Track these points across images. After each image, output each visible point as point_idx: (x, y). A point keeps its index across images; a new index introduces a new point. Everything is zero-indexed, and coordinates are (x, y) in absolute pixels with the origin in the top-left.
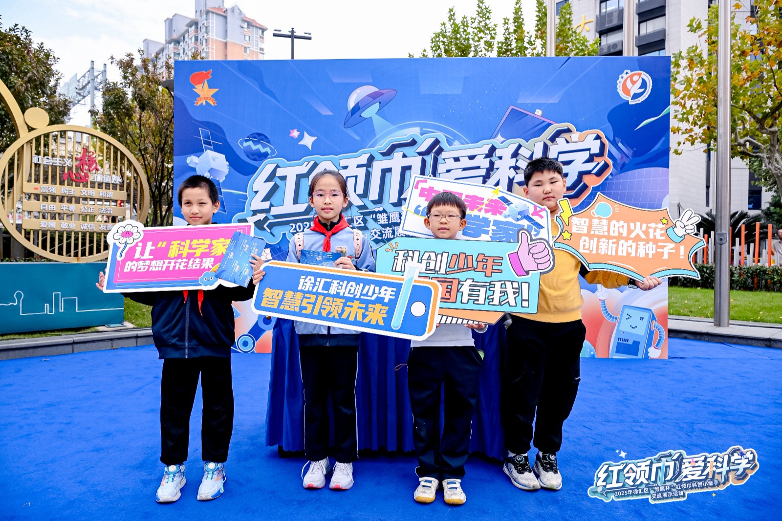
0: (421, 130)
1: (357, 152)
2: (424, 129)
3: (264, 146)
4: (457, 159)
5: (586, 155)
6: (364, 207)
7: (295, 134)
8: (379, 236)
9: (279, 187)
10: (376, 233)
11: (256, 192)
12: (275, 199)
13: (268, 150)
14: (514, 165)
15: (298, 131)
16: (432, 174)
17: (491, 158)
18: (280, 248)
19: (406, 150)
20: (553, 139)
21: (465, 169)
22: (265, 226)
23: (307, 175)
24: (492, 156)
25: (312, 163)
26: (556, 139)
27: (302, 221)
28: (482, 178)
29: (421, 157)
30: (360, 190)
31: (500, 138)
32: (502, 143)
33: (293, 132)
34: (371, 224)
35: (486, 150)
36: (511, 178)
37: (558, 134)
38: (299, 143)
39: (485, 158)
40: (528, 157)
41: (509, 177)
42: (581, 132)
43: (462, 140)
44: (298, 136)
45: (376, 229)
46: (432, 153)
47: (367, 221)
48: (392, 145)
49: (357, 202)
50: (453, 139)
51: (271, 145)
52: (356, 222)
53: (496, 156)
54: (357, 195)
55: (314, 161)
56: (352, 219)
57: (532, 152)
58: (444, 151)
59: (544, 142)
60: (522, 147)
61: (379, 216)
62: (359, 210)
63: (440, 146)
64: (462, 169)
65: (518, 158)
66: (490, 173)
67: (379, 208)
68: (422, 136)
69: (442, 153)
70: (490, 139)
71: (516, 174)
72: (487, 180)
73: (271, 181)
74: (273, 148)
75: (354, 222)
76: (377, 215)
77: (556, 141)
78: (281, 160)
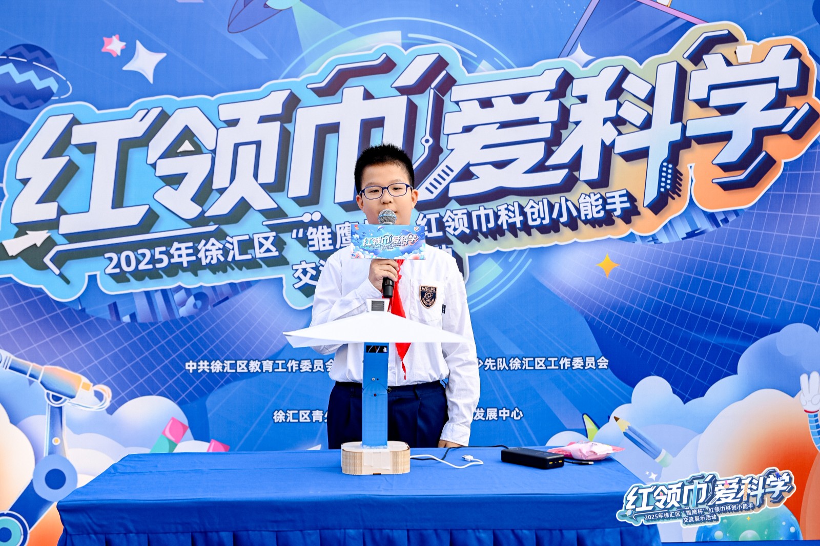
0: (404, 37)
1: (259, 87)
2: (410, 35)
3: (43, 75)
4: (486, 103)
5: (768, 93)
6: (277, 212)
7: (115, 46)
8: (312, 278)
9: (78, 168)
10: (305, 272)
11: (25, 182)
12: (68, 198)
13: (51, 83)
14: (613, 114)
15: (121, 40)
16: (431, 135)
17: (561, 100)
18: (83, 310)
19: (373, 83)
20: (696, 57)
21: (504, 125)
22: (47, 260)
23: (144, 141)
24: (564, 96)
25: (154, 113)
26: (705, 57)
27: (134, 246)
28: (543, 144)
29: (405, 97)
30: (268, 174)
31: (580, 55)
32: (586, 65)
33: (110, 43)
34: (294, 251)
35: (550, 81)
36: (608, 143)
37: (708, 45)
38: (125, 68)
39: (548, 99)
40: (643, 97)
42: (758, 41)
43: (495, 59)
44: (122, 51)
45: (306, 263)
46: (431, 88)
47: (285, 244)
48: (340, 70)
49: (261, 200)
50: (475, 56)
51: (58, 72)
52: (260, 248)
53: (573, 95)
54: (261, 185)
55: (160, 109)
56: (251, 240)
57: (653, 86)
58: (456, 84)
59: (678, 64)
60: (630, 76)
61: (311, 234)
62: (265, 219)
63: (447, 73)
64: (498, 125)
65: (621, 99)
66: (561, 134)
67: (312, 215)
68: (406, 50)
69: (453, 88)
70: (558, 58)
71: (618, 135)
72: (554, 148)
73: (60, 155)
74: (66, 81)
75: (254, 248)
76: (307, 230)
77: (703, 61)
78: (83, 107)
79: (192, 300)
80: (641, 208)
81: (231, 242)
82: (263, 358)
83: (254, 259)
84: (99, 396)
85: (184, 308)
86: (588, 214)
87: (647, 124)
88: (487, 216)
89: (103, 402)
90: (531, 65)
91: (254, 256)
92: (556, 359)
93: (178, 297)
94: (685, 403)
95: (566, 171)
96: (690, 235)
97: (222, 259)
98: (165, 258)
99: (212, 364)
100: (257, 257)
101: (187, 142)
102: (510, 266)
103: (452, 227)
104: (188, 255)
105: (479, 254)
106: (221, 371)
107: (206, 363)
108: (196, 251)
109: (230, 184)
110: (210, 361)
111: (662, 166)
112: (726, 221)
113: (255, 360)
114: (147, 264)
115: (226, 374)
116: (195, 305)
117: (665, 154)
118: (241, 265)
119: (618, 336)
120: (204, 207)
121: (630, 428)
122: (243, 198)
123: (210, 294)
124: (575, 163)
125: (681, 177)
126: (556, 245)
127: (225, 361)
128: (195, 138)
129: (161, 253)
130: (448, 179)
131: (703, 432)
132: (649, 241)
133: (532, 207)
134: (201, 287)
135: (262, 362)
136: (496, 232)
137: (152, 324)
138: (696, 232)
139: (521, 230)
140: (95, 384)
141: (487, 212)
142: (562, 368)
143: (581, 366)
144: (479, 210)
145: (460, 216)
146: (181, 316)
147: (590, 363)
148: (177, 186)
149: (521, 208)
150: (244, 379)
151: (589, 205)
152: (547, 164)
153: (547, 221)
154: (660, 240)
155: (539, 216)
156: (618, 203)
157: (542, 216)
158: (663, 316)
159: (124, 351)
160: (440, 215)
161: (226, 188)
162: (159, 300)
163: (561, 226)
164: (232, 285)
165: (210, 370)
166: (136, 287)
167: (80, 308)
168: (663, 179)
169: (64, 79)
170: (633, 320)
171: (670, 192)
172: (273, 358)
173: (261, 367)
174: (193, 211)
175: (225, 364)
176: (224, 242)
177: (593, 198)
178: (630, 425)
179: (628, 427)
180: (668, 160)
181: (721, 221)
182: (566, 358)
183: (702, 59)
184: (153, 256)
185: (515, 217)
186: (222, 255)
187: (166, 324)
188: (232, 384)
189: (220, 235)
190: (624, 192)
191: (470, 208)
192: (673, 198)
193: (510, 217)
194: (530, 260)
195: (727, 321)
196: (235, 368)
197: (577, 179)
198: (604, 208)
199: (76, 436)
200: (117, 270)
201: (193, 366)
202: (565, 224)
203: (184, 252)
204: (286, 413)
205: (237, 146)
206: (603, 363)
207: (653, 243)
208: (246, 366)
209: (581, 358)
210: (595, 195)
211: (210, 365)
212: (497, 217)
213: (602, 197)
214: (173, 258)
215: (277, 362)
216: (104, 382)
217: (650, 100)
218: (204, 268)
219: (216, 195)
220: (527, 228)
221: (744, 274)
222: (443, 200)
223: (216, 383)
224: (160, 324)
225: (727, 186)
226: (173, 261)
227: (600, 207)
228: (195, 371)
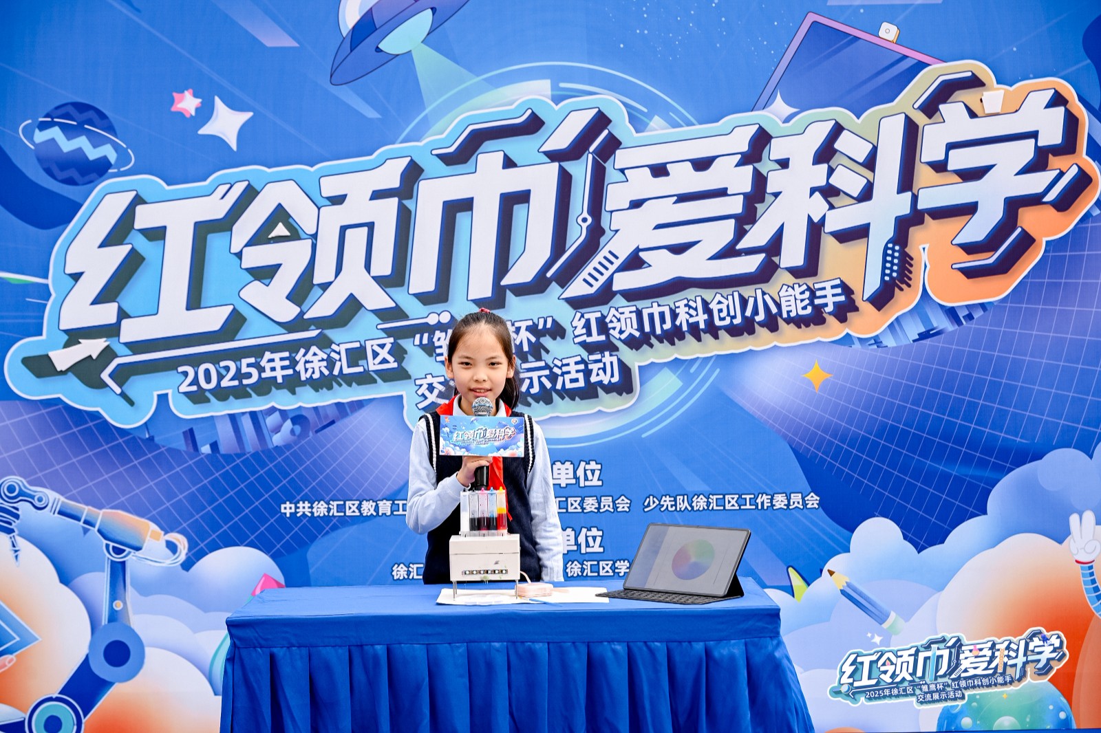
0: (554, 87)
1: (371, 154)
2: (562, 85)
3: (97, 142)
4: (659, 171)
5: (1026, 151)
6: (396, 313)
7: (188, 103)
8: (441, 395)
9: (143, 259)
10: (431, 388)
11: (76, 277)
12: (131, 297)
13: (108, 152)
14: (823, 183)
15: (195, 96)
16: (589, 213)
17: (756, 165)
18: (151, 439)
19: (516, 147)
20: (930, 108)
21: (683, 198)
22: (105, 376)
23: (226, 224)
24: (759, 160)
25: (239, 189)
26: (941, 107)
27: (215, 357)
28: (732, 221)
29: (556, 165)
30: (383, 264)
31: (780, 107)
32: (787, 120)
33: (181, 100)
34: (417, 361)
35: (741, 141)
36: (816, 220)
37: (945, 92)
38: (201, 132)
40: (861, 160)
41: (809, 218)
42: (1011, 86)
43: (671, 114)
44: (197, 110)
45: (433, 377)
46: (589, 153)
47: (406, 352)
48: (473, 131)
49: (376, 298)
50: (646, 110)
51: (117, 137)
52: (374, 358)
53: (771, 158)
54: (374, 278)
55: (246, 183)
56: (362, 349)
57: (874, 146)
58: (621, 147)
59: (907, 117)
60: (845, 132)
61: (439, 339)
62: (381, 322)
63: (610, 132)
64: (675, 198)
65: (833, 163)
66: (756, 208)
67: (439, 315)
68: (557, 105)
69: (618, 152)
70: (752, 111)
71: (829, 210)
72: (747, 227)
73: (121, 243)
74: (126, 149)
75: (366, 358)
76: (434, 335)
77: (939, 112)
78: (148, 182)
79: (288, 424)
80: (859, 303)
81: (338, 351)
82: (379, 497)
83: (366, 372)
84: (172, 547)
85: (279, 434)
86: (791, 311)
87: (867, 194)
88: (662, 315)
89: (177, 555)
90: (717, 121)
91: (367, 369)
92: (752, 496)
93: (271, 421)
94: (919, 552)
95: (763, 256)
96: (923, 336)
97: (326, 372)
98: (254, 371)
99: (314, 505)
100: (370, 369)
101: (280, 225)
102: (691, 378)
103: (618, 330)
104: (283, 368)
105: (652, 363)
106: (326, 514)
107: (307, 504)
108: (294, 363)
109: (336, 277)
110: (312, 503)
111: (886, 248)
112: (969, 317)
113: (369, 501)
114: (232, 379)
115: (332, 518)
116: (292, 432)
117: (890, 233)
118: (350, 380)
119: (831, 466)
120: (303, 307)
121: (848, 585)
122: (351, 294)
123: (311, 417)
124: (774, 246)
125: (912, 262)
126: (751, 350)
127: (331, 502)
128: (291, 220)
129: (249, 365)
130: (612, 268)
131: (943, 589)
132: (870, 345)
133: (720, 302)
134: (300, 407)
135: (378, 502)
136: (673, 336)
137: (239, 456)
138: (931, 333)
139: (705, 331)
140: (166, 533)
141: (661, 309)
142: (760, 507)
143: (785, 505)
144: (652, 307)
145: (627, 315)
146: (275, 445)
147: (796, 501)
148: (269, 280)
149: (705, 304)
150: (355, 524)
151: (792, 299)
152: (738, 247)
153: (738, 321)
154: (885, 343)
155: (728, 314)
156: (829, 296)
157: (732, 313)
158: (890, 439)
159: (203, 490)
160: (602, 314)
161: (331, 283)
162: (247, 425)
163: (757, 326)
164: (338, 405)
165: (312, 513)
166: (218, 409)
167: (147, 436)
168: (888, 265)
169: (125, 146)
170: (852, 445)
171: (897, 281)
172: (392, 498)
173: (377, 509)
174: (289, 312)
175: (330, 506)
176: (328, 351)
177: (798, 290)
178: (848, 581)
179: (846, 583)
180: (893, 241)
181: (963, 317)
182: (764, 495)
183: (938, 110)
184: (239, 369)
185: (697, 315)
186: (325, 367)
187: (256, 455)
188: (339, 531)
189: (323, 342)
190: (838, 282)
191: (640, 304)
192: (901, 289)
193: (691, 316)
194: (718, 370)
195: (973, 445)
196: (344, 510)
197: (777, 267)
198: (812, 303)
199: (143, 598)
200: (194, 388)
201: (291, 508)
202: (761, 324)
203: (278, 364)
204: (408, 567)
205: (343, 229)
206: (813, 500)
207: (875, 347)
208: (357, 508)
209: (784, 495)
210: (800, 286)
211: (311, 507)
212: (674, 315)
213: (809, 289)
214: (264, 371)
215: (396, 502)
216: (178, 529)
217: (870, 163)
218: (303, 384)
219: (319, 291)
220: (713, 330)
221: (994, 386)
222: (605, 294)
223: (320, 529)
224: (248, 455)
225: (970, 273)
226: (264, 375)
227: (807, 302)
228: (293, 515)
